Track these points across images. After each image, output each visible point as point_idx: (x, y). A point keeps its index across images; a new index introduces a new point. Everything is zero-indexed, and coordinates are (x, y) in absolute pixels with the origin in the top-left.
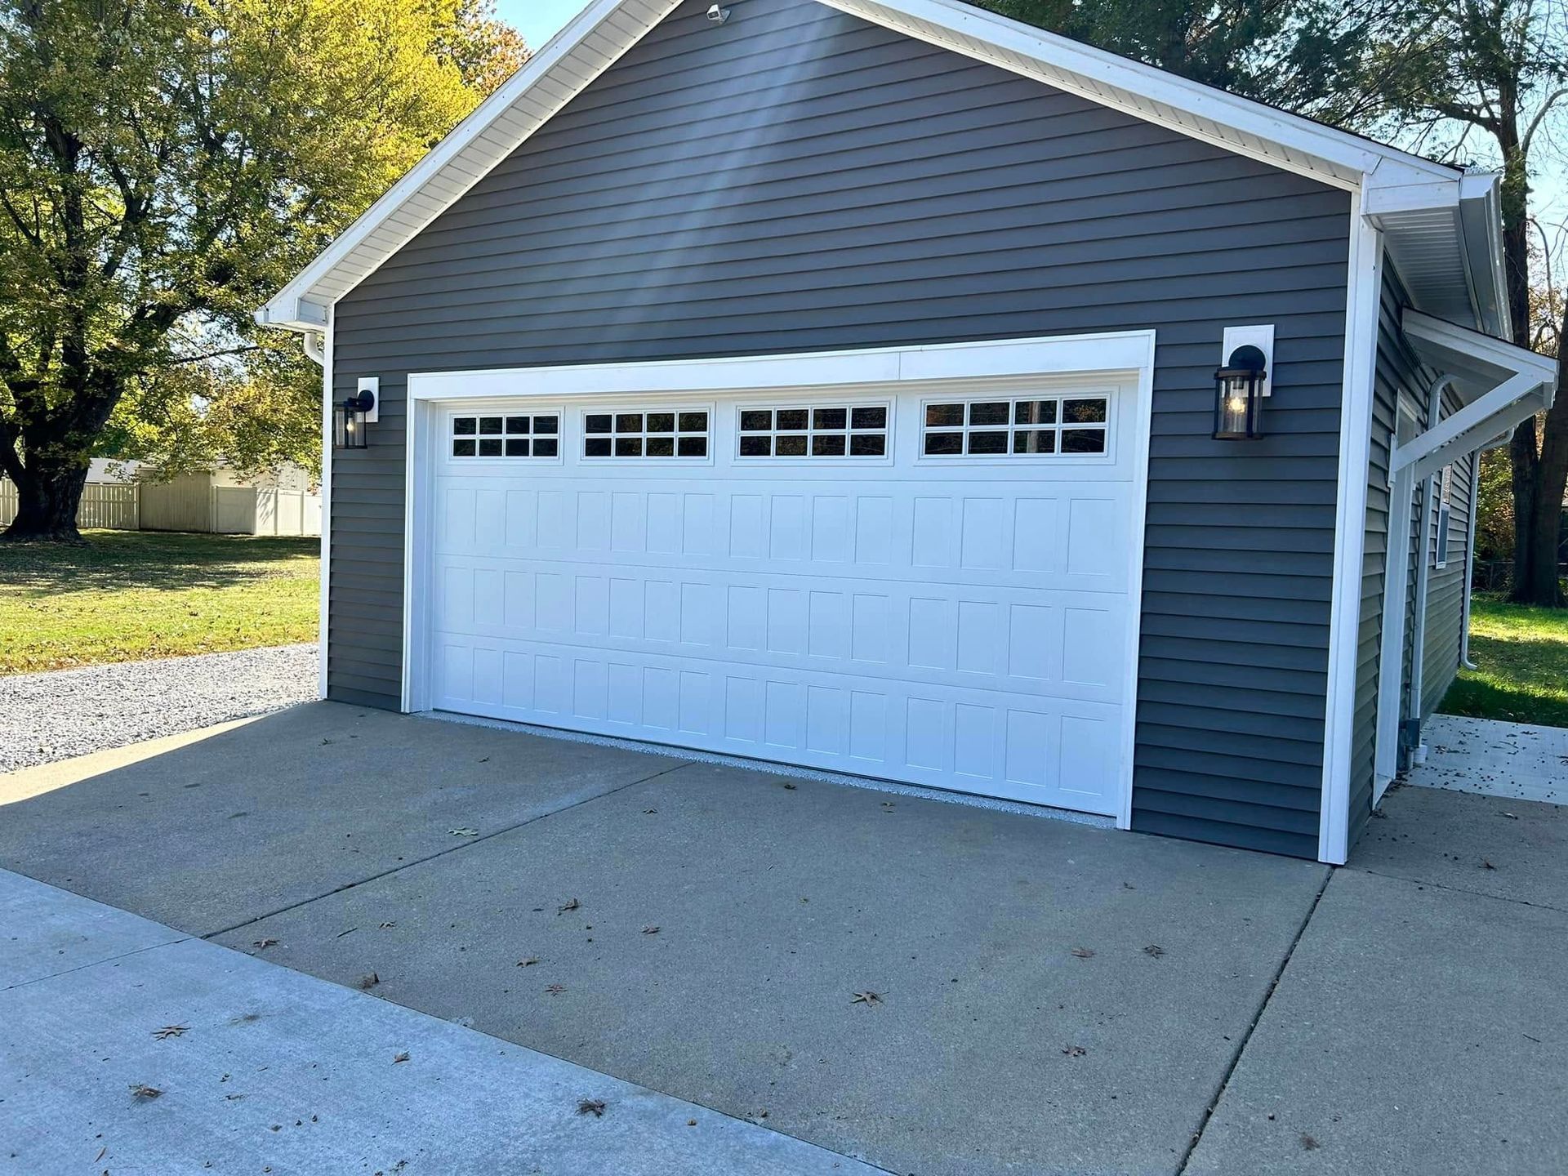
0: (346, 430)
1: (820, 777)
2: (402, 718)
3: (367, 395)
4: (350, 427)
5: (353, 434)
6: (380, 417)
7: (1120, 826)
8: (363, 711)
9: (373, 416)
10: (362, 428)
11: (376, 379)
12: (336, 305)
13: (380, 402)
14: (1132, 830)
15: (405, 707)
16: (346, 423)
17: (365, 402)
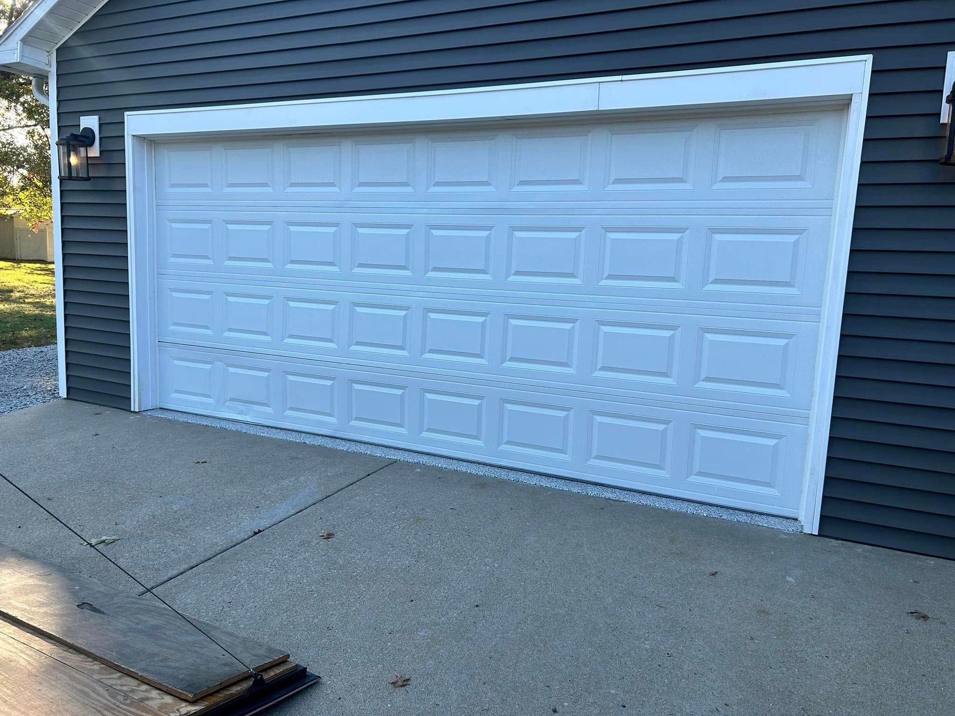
0: (69, 164)
1: (512, 476)
2: (132, 417)
3: (89, 131)
4: (74, 160)
5: (77, 167)
6: (101, 152)
7: (807, 530)
8: (99, 409)
9: (95, 152)
10: (85, 161)
11: (96, 118)
12: (57, 50)
13: (101, 138)
14: (819, 535)
15: (135, 407)
16: (69, 156)
17: (87, 138)
